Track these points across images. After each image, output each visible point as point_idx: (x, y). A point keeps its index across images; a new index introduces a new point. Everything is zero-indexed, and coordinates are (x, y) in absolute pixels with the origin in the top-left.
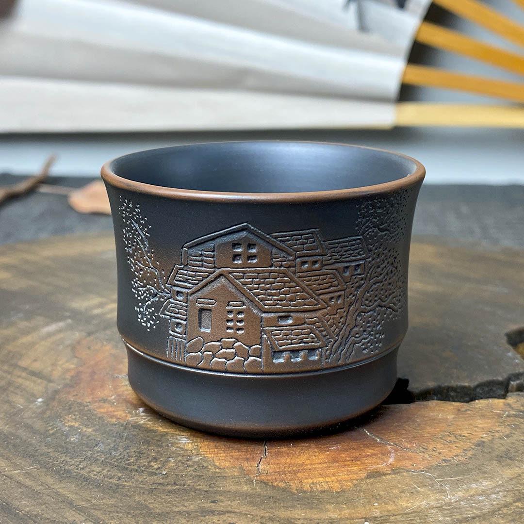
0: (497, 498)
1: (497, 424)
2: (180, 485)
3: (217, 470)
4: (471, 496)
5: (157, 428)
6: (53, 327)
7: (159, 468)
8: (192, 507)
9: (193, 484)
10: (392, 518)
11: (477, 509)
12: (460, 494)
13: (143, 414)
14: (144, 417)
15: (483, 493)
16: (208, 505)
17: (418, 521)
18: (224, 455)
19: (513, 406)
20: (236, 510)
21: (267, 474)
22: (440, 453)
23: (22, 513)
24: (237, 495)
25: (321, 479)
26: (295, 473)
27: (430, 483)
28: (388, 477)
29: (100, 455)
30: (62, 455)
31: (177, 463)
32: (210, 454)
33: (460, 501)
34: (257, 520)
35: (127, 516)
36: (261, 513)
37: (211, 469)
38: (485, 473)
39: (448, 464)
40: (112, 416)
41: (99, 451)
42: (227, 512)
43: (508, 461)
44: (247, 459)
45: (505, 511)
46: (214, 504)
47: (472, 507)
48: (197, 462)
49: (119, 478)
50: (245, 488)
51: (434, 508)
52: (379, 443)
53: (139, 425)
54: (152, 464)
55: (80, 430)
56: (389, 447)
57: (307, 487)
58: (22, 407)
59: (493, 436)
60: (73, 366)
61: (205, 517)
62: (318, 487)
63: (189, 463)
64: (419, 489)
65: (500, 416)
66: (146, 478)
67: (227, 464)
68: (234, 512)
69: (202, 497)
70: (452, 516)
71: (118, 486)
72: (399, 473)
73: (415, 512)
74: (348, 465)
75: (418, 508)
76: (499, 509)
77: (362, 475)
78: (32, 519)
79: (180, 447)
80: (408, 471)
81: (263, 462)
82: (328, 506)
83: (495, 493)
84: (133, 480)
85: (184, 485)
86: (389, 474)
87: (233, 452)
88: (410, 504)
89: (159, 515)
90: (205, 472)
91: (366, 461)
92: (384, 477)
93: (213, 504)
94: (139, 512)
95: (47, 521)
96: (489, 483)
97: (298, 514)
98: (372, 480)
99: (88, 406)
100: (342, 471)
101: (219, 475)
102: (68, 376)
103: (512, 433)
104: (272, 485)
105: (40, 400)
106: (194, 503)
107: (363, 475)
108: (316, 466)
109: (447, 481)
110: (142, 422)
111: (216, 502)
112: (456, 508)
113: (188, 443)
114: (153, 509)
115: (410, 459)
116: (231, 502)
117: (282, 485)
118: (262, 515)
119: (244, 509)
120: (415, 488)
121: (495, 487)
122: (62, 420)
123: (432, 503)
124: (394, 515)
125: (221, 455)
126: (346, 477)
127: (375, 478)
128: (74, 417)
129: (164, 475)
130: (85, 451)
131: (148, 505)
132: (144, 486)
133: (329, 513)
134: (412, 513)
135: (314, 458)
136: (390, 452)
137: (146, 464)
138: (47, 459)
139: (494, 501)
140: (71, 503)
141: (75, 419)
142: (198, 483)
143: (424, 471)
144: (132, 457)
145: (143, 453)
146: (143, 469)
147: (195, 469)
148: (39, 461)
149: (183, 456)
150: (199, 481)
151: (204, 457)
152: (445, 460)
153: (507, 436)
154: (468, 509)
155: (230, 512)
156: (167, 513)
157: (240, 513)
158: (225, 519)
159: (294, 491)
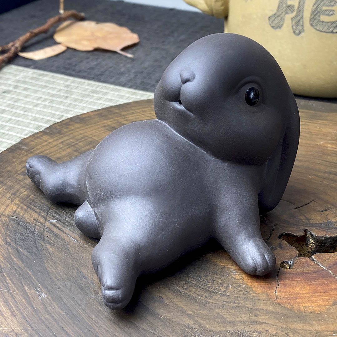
2: (237, 303)
3: (255, 295)
5: (219, 263)
7: (225, 291)
8: (245, 318)
9: (244, 303)
16: (253, 318)
18: (257, 284)
20: (268, 322)
21: (281, 298)
23: (162, 318)
24: (268, 312)
25: (309, 304)
26: (295, 299)
31: (233, 288)
32: (249, 283)
34: (279, 329)
35: (214, 322)
36: (281, 325)
37: (251, 293)
42: (264, 323)
44: (269, 288)
48: (244, 288)
49: (206, 297)
54: (221, 288)
57: (302, 309)
61: (253, 325)
62: (308, 309)
63: (240, 289)
67: (259, 291)
69: (249, 312)
71: (206, 302)
78: (168, 322)
79: (233, 277)
81: (278, 290)
82: (314, 322)
84: (213, 299)
85: (239, 304)
89: (230, 322)
90: (249, 295)
91: (332, 293)
94: (219, 320)
95: (175, 323)
97: (299, 327)
98: (335, 306)
100: (320, 299)
101: (256, 298)
104: (284, 306)
106: (246, 316)
107: (331, 303)
108: (306, 295)
111: (257, 316)
113: (237, 275)
114: (226, 318)
116: (265, 317)
117: (289, 307)
119: (272, 321)
125: (255, 284)
126: (322, 303)
129: (228, 296)
130: (185, 277)
131: (223, 316)
132: (219, 303)
133: (315, 327)
135: (304, 289)
137: (217, 287)
138: (167, 281)
140: (185, 312)
142: (246, 303)
144: (209, 282)
145: (215, 280)
146: (217, 291)
147: (243, 293)
148: (163, 282)
149: (236, 283)
150: (246, 301)
151: (247, 285)
156: (234, 321)
157: (270, 324)
158: (263, 327)
159: (296, 311)
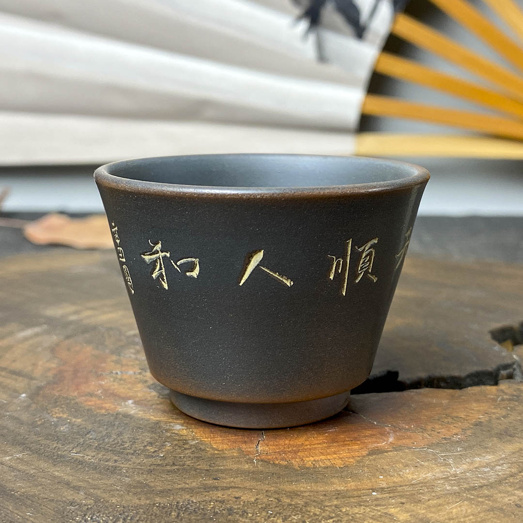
0: (502, 470)
1: (493, 407)
2: (180, 465)
3: (216, 452)
4: (476, 468)
5: (148, 417)
6: (29, 332)
7: (156, 451)
8: (194, 484)
9: (192, 464)
10: (399, 488)
11: (483, 479)
12: (465, 466)
13: (133, 405)
14: (134, 408)
15: (487, 465)
16: (210, 482)
17: (426, 490)
18: (221, 439)
19: (506, 391)
20: (240, 486)
21: (267, 454)
22: (439, 433)
23: (18, 494)
24: (239, 473)
25: (323, 457)
26: (296, 452)
27: (433, 457)
28: (389, 453)
29: (93, 442)
30: (53, 442)
31: (173, 447)
32: (206, 438)
33: (465, 472)
34: (263, 494)
35: (128, 494)
36: (266, 487)
37: (209, 451)
38: (486, 448)
39: (449, 441)
40: (101, 408)
41: (92, 438)
42: (231, 487)
43: (508, 437)
44: (245, 442)
45: (511, 480)
46: (217, 481)
47: (478, 477)
48: (194, 445)
49: (116, 461)
50: (247, 466)
51: (439, 479)
52: (377, 425)
53: (130, 415)
54: (148, 448)
55: (69, 421)
56: (387, 428)
57: (309, 464)
58: (5, 402)
59: (490, 417)
60: (53, 366)
61: (208, 492)
62: (321, 464)
63: (186, 446)
64: (423, 463)
65: (494, 400)
66: (143, 460)
67: (225, 447)
68: (237, 488)
69: (203, 475)
70: (459, 485)
71: (115, 468)
72: (401, 450)
73: (422, 483)
74: (349, 445)
75: (424, 480)
76: (506, 479)
77: (363, 452)
78: (29, 499)
79: (174, 433)
80: (409, 448)
81: (262, 444)
82: (333, 480)
83: (499, 465)
84: (130, 463)
85: (184, 465)
86: (391, 451)
87: (230, 436)
88: (416, 476)
89: (162, 492)
90: (203, 454)
91: (366, 441)
92: (385, 454)
93: (215, 481)
94: (139, 490)
95: (45, 500)
96: (493, 456)
97: (304, 488)
98: (374, 456)
99: (73, 399)
100: (343, 450)
101: (218, 456)
102: (50, 374)
103: (508, 414)
104: (274, 463)
105: (24, 395)
106: (195, 480)
107: (365, 453)
108: (316, 446)
109: (450, 456)
110: (132, 412)
111: (218, 479)
112: (462, 479)
113: (183, 429)
114: (154, 486)
115: (410, 438)
116: (234, 479)
117: (284, 463)
118: (267, 489)
119: (248, 484)
120: (418, 462)
121: (499, 460)
122: (49, 412)
123: (437, 475)
124: (401, 486)
125: (218, 439)
126: (348, 454)
127: (377, 454)
128: (61, 410)
129: (161, 457)
130: (77, 438)
131: (149, 484)
132: (143, 467)
133: (335, 486)
134: (419, 483)
135: (313, 439)
136: (389, 433)
137: (142, 448)
138: (38, 446)
139: (499, 472)
140: (68, 484)
141: (62, 411)
142: (198, 463)
143: (425, 448)
144: (127, 442)
145: (137, 439)
146: (139, 452)
147: (193, 451)
148: (30, 448)
149: (179, 440)
150: (198, 461)
151: (201, 441)
152: (445, 438)
153: (504, 417)
154: (474, 479)
155: (235, 488)
156: (169, 490)
157: (245, 488)
158: (229, 493)
159: (297, 467)
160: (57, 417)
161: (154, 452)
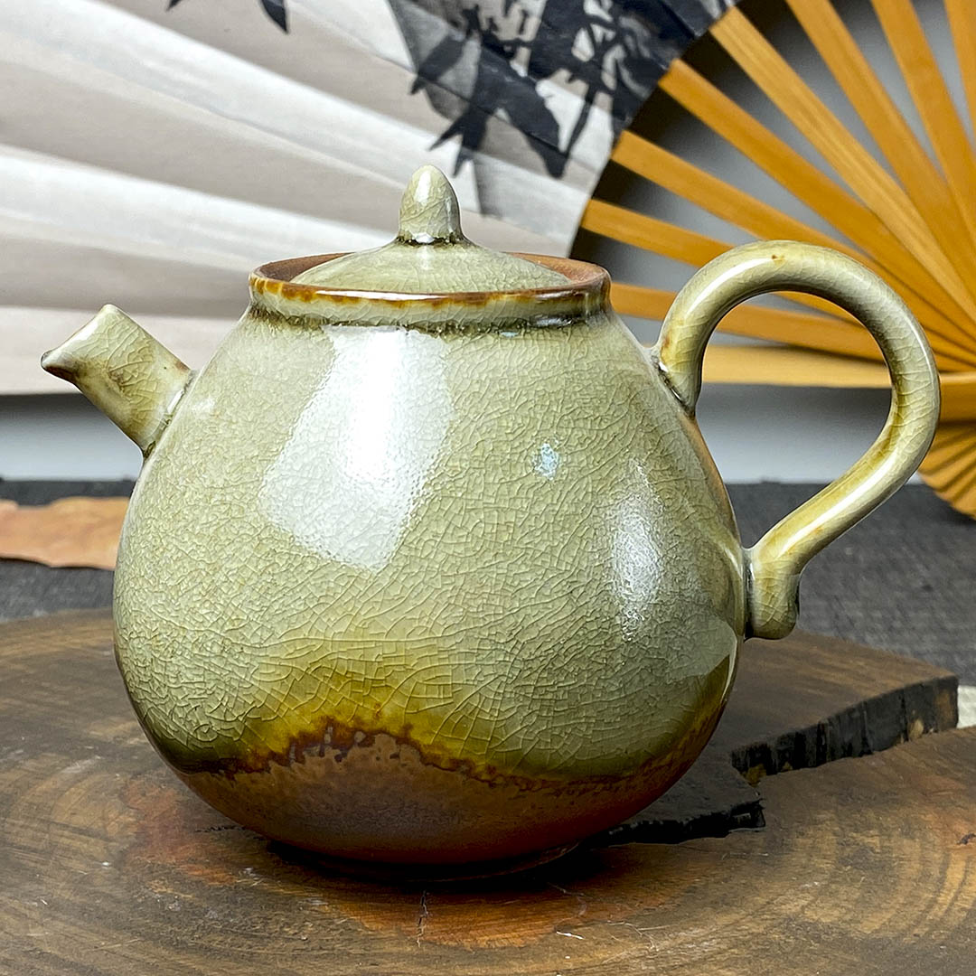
0: (710, 946)
2: (328, 949)
3: (370, 933)
5: (277, 891)
7: (296, 934)
11: (686, 957)
13: (253, 875)
14: (255, 879)
18: (373, 916)
21: (432, 933)
25: (500, 936)
27: (631, 933)
29: (216, 923)
32: (355, 916)
37: (362, 932)
38: (696, 920)
41: (212, 920)
44: (403, 919)
48: (341, 925)
49: (250, 946)
52: (566, 894)
53: (252, 888)
54: (286, 929)
55: (176, 897)
56: (579, 898)
57: (483, 944)
58: (85, 873)
63: (332, 927)
64: (618, 939)
66: (283, 944)
67: (379, 925)
69: (358, 959)
70: (657, 965)
71: (252, 955)
72: (593, 924)
73: (615, 963)
75: (617, 959)
77: (548, 929)
79: (314, 910)
80: (603, 922)
81: (424, 921)
83: (708, 941)
86: (581, 927)
88: (608, 956)
90: (354, 934)
91: (552, 915)
92: (575, 930)
96: (701, 930)
99: (174, 868)
101: (372, 937)
104: (441, 945)
105: (106, 864)
109: (651, 930)
110: (255, 884)
111: (377, 965)
112: (662, 957)
113: (324, 906)
115: (605, 909)
117: (453, 944)
120: (612, 939)
121: (708, 935)
122: (147, 885)
123: (633, 954)
124: (590, 967)
125: (370, 917)
126: (530, 932)
128: (162, 882)
129: (304, 940)
130: (195, 919)
134: (611, 963)
136: (580, 904)
137: (278, 929)
138: (149, 930)
139: (706, 949)
141: (164, 884)
142: (350, 947)
143: (622, 921)
144: (257, 923)
145: (269, 919)
146: (276, 935)
147: (342, 933)
148: (140, 932)
149: (322, 919)
150: (350, 944)
151: (348, 919)
154: (675, 957)
159: (469, 949)
160: (160, 893)
161: (293, 935)
